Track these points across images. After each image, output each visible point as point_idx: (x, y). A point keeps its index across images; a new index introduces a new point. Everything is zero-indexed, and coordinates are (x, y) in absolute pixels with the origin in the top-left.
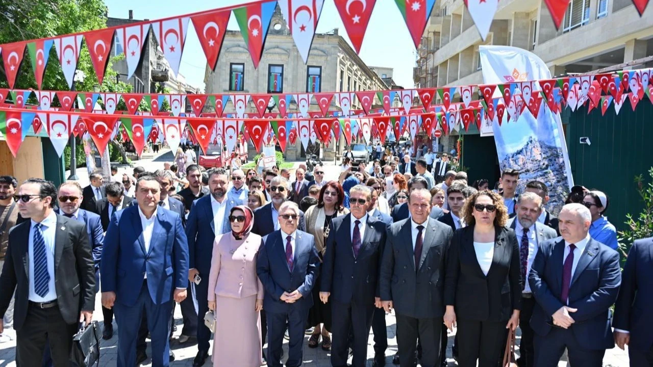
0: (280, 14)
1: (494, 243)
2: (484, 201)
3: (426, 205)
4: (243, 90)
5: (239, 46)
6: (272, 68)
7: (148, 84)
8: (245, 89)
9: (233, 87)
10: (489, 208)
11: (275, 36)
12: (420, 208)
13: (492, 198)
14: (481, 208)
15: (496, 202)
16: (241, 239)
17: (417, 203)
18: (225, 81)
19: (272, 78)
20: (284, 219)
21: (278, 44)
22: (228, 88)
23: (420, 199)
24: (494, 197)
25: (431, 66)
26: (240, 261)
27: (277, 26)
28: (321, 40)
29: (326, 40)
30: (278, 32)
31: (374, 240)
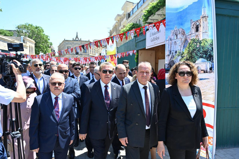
0: (78, 37)
1: (192, 96)
2: (185, 69)
3: (149, 73)
5: (69, 43)
10: (188, 73)
12: (145, 74)
13: (189, 67)
14: (183, 73)
15: (192, 69)
17: (144, 71)
20: (52, 86)
21: (77, 43)
23: (145, 68)
24: (190, 66)
27: (77, 39)
28: (86, 42)
29: (87, 42)
30: (77, 41)
31: (117, 97)
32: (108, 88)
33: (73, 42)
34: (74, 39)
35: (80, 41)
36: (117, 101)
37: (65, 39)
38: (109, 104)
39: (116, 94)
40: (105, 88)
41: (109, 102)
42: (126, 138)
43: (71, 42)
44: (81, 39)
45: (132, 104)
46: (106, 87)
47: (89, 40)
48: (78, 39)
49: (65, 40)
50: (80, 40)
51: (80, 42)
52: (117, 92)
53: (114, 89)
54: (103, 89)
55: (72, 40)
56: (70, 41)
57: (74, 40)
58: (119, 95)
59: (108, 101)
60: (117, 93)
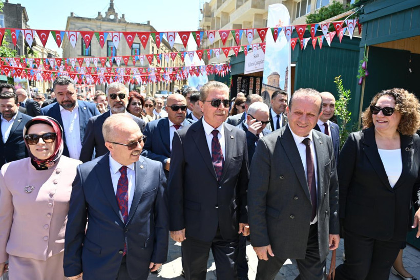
0: (113, 9)
4: (91, 55)
5: (87, 27)
6: (109, 42)
7: (22, 48)
8: (92, 54)
9: (84, 54)
11: (110, 23)
16: (46, 168)
18: (79, 49)
19: (109, 49)
21: (113, 28)
22: (81, 54)
25: (206, 46)
26: (44, 202)
27: (112, 17)
28: (139, 27)
29: (142, 27)
30: (112, 21)
31: (238, 155)
32: (218, 135)
33: (99, 23)
34: (104, 16)
35: (120, 21)
36: (237, 162)
37: (72, 14)
38: (221, 169)
39: (235, 148)
40: (212, 136)
41: (220, 164)
42: (269, 248)
43: (91, 22)
44: (123, 15)
45: (281, 175)
46: (215, 133)
47: (149, 22)
48: (116, 15)
49: (74, 15)
50: (122, 21)
51: (122, 25)
52: (237, 143)
53: (232, 137)
54: (209, 138)
55: (97, 19)
56: (90, 19)
57: (104, 20)
58: (241, 151)
59: (218, 162)
60: (237, 146)
